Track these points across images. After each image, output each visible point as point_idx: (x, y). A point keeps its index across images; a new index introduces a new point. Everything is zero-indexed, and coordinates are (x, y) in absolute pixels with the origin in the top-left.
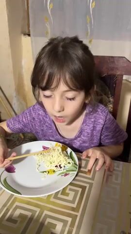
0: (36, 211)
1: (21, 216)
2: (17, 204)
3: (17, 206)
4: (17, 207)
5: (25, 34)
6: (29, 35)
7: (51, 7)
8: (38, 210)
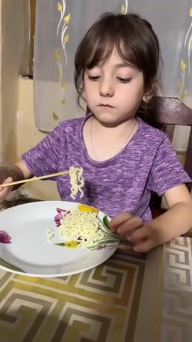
0: (51, 304)
1: (23, 310)
2: (14, 291)
3: (14, 294)
4: (15, 296)
5: (24, 76)
6: (31, 77)
7: (67, 40)
8: (54, 302)
